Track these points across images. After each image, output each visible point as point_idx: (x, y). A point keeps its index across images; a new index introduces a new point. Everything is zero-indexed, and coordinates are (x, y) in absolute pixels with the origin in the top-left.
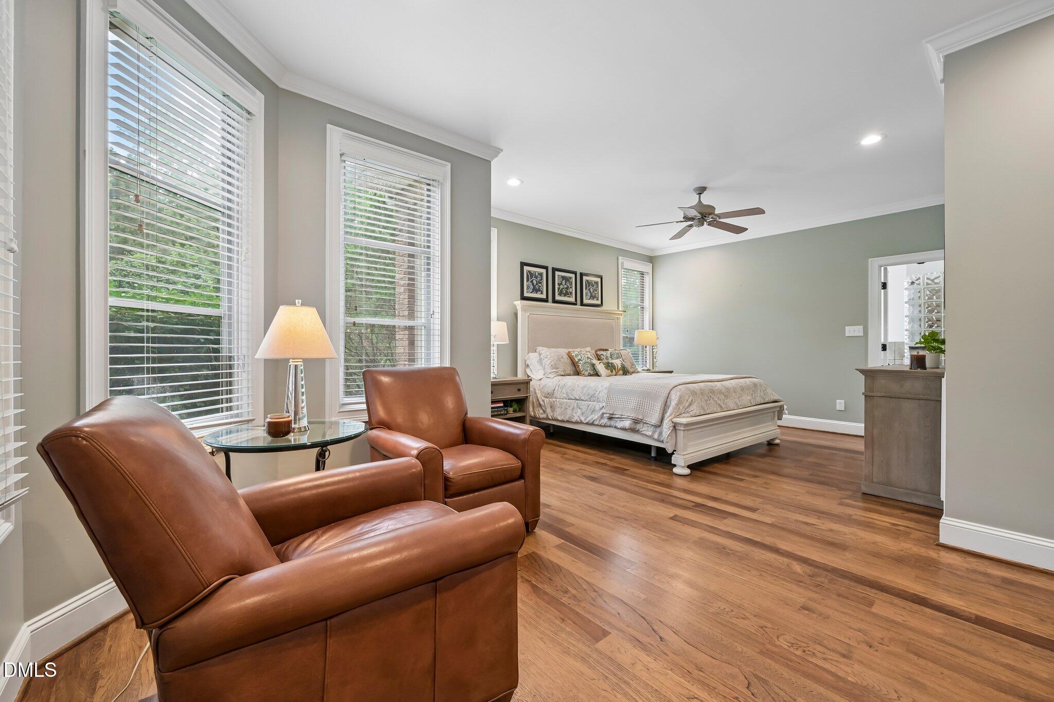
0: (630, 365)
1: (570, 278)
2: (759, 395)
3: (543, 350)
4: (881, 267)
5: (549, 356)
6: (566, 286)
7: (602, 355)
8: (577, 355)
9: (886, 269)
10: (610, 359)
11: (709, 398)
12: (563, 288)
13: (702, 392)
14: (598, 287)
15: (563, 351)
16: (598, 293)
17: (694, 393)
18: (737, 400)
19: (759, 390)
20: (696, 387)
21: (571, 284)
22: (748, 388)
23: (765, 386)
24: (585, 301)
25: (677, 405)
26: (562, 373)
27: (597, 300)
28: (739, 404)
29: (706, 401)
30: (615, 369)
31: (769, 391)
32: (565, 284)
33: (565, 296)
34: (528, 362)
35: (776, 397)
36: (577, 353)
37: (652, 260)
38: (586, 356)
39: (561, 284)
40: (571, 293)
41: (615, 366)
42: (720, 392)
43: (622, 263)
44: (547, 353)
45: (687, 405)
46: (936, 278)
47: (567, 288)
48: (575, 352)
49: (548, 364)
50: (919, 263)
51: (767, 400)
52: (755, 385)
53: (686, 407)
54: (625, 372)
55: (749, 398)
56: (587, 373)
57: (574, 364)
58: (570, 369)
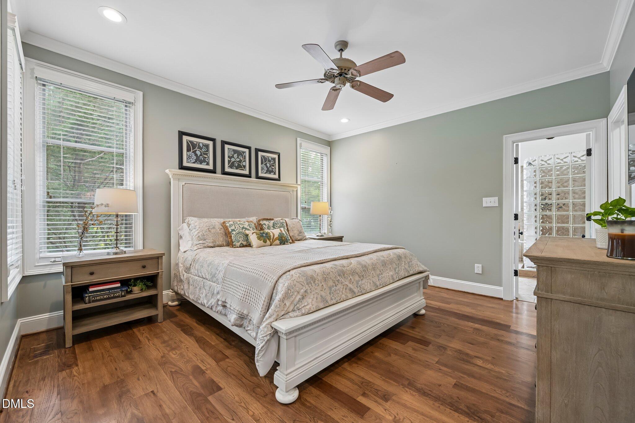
0: (298, 232)
1: (244, 152)
2: (403, 268)
3: (193, 221)
4: (514, 143)
5: (198, 227)
6: (238, 160)
7: (265, 224)
8: (231, 226)
9: (517, 146)
10: (272, 228)
11: (336, 283)
12: (235, 161)
13: (326, 277)
14: (275, 162)
15: (217, 222)
16: (275, 168)
17: (311, 280)
18: (375, 279)
19: (403, 263)
20: (318, 271)
21: (245, 158)
22: (391, 262)
23: (411, 257)
24: (260, 174)
25: (282, 300)
26: (211, 245)
27: (275, 174)
28: (378, 283)
29: (330, 288)
30: (269, 239)
31: (415, 261)
32: (238, 158)
33: (237, 169)
34: (181, 233)
35: (422, 268)
36: (231, 223)
37: (330, 144)
38: (241, 226)
39: (233, 157)
40: (245, 167)
41: (270, 236)
42: (354, 272)
43: (300, 144)
44: (196, 224)
45: (297, 299)
46: (548, 160)
47: (240, 161)
48: (230, 222)
49: (195, 235)
50: (548, 139)
51: (411, 272)
52: (399, 258)
53: (295, 302)
54: (283, 241)
55: (391, 273)
56: (238, 244)
57: (227, 234)
58: (221, 240)
